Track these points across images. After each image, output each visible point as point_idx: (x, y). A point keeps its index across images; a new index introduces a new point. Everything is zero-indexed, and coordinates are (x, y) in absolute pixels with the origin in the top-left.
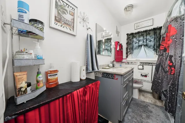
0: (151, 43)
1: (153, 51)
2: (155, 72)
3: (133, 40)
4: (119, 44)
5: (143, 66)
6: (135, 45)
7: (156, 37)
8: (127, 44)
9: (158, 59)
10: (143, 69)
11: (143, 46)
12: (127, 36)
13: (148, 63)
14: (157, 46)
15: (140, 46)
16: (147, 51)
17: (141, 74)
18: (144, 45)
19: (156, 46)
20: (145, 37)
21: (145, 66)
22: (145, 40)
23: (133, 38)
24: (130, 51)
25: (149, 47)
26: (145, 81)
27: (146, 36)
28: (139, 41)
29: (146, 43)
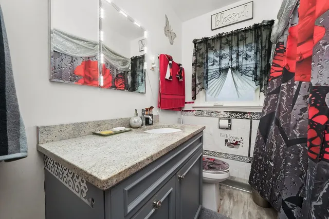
0: (248, 62)
1: (253, 84)
2: (258, 137)
3: (207, 56)
4: (171, 62)
5: (230, 121)
6: (213, 68)
7: (260, 46)
8: (193, 64)
9: (266, 103)
10: (230, 127)
11: (230, 70)
12: (195, 47)
13: (240, 113)
14: (263, 69)
15: (223, 71)
16: (239, 82)
17: (226, 141)
18: (233, 69)
19: (259, 69)
20: (235, 48)
21: (234, 121)
22: (234, 56)
23: (207, 52)
24: (200, 84)
25: (244, 73)
26: (234, 157)
27: (238, 45)
28: (221, 57)
29: (237, 62)
